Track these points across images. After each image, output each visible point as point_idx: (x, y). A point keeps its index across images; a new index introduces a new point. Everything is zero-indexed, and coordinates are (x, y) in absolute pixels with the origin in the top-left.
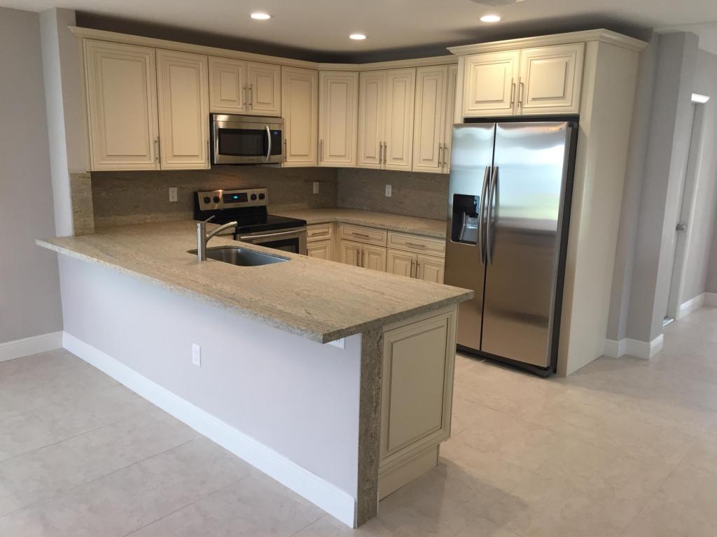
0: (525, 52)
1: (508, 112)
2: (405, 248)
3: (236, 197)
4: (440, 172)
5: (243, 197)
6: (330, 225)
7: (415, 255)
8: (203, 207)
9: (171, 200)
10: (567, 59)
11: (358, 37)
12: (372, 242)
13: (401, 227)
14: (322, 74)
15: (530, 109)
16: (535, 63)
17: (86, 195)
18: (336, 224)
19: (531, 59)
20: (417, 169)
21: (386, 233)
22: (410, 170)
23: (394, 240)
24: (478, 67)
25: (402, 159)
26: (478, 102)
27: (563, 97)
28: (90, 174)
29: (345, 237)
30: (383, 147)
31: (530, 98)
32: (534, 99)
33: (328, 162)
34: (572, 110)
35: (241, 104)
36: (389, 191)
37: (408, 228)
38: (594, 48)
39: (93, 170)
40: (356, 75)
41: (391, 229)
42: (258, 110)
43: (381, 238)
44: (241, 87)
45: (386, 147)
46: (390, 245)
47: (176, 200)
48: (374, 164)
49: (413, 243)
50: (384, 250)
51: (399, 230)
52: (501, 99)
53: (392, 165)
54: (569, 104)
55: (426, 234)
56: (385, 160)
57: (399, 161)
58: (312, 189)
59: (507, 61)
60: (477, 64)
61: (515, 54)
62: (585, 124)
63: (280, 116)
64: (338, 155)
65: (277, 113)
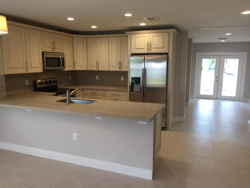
0: (150, 34)
1: (147, 52)
2: (112, 96)
3: (48, 82)
4: (120, 71)
5: (50, 82)
6: (81, 90)
7: (115, 98)
8: (38, 86)
9: (26, 84)
10: (163, 37)
11: (94, 27)
12: (98, 95)
13: (110, 89)
14: (74, 38)
15: (153, 51)
16: (153, 38)
17: (3, 84)
18: (83, 90)
19: (153, 36)
20: (110, 70)
21: (103, 91)
22: (108, 70)
23: (107, 93)
24: (136, 38)
25: (105, 67)
26: (136, 49)
27: (163, 48)
28: (4, 75)
29: (87, 94)
30: (98, 63)
31: (153, 48)
32: (154, 48)
33: (77, 69)
34: (166, 52)
35: (51, 48)
36: (97, 78)
37: (113, 89)
38: (171, 35)
39: (5, 74)
40: (85, 39)
41: (106, 90)
42: (57, 50)
43: (101, 93)
44: (51, 42)
45: (99, 63)
46: (105, 95)
47: (28, 84)
48: (94, 69)
49: (114, 94)
50: (103, 97)
51: (109, 90)
52: (144, 48)
53: (101, 69)
54: (165, 50)
55: (120, 90)
56: (99, 67)
57: (104, 67)
58: (69, 78)
59: (145, 37)
60: (135, 37)
61: (148, 34)
62: (170, 56)
63: (62, 53)
64: (81, 66)
65: (61, 52)
